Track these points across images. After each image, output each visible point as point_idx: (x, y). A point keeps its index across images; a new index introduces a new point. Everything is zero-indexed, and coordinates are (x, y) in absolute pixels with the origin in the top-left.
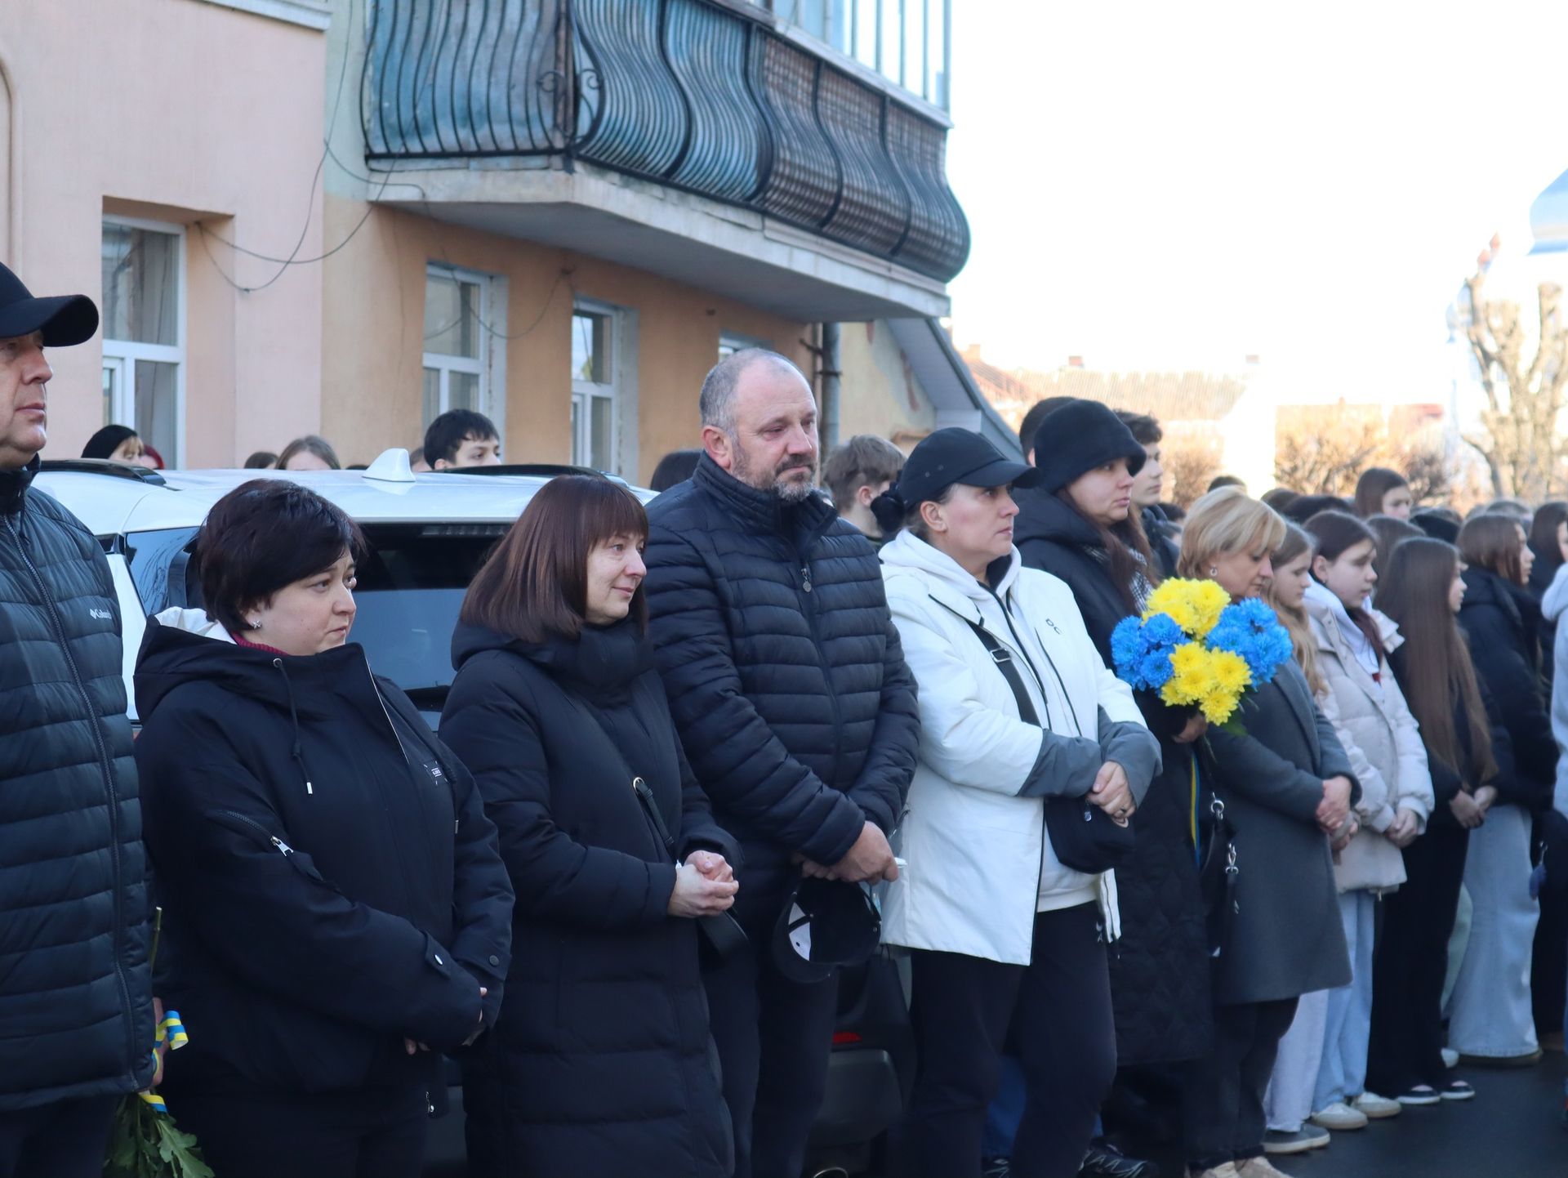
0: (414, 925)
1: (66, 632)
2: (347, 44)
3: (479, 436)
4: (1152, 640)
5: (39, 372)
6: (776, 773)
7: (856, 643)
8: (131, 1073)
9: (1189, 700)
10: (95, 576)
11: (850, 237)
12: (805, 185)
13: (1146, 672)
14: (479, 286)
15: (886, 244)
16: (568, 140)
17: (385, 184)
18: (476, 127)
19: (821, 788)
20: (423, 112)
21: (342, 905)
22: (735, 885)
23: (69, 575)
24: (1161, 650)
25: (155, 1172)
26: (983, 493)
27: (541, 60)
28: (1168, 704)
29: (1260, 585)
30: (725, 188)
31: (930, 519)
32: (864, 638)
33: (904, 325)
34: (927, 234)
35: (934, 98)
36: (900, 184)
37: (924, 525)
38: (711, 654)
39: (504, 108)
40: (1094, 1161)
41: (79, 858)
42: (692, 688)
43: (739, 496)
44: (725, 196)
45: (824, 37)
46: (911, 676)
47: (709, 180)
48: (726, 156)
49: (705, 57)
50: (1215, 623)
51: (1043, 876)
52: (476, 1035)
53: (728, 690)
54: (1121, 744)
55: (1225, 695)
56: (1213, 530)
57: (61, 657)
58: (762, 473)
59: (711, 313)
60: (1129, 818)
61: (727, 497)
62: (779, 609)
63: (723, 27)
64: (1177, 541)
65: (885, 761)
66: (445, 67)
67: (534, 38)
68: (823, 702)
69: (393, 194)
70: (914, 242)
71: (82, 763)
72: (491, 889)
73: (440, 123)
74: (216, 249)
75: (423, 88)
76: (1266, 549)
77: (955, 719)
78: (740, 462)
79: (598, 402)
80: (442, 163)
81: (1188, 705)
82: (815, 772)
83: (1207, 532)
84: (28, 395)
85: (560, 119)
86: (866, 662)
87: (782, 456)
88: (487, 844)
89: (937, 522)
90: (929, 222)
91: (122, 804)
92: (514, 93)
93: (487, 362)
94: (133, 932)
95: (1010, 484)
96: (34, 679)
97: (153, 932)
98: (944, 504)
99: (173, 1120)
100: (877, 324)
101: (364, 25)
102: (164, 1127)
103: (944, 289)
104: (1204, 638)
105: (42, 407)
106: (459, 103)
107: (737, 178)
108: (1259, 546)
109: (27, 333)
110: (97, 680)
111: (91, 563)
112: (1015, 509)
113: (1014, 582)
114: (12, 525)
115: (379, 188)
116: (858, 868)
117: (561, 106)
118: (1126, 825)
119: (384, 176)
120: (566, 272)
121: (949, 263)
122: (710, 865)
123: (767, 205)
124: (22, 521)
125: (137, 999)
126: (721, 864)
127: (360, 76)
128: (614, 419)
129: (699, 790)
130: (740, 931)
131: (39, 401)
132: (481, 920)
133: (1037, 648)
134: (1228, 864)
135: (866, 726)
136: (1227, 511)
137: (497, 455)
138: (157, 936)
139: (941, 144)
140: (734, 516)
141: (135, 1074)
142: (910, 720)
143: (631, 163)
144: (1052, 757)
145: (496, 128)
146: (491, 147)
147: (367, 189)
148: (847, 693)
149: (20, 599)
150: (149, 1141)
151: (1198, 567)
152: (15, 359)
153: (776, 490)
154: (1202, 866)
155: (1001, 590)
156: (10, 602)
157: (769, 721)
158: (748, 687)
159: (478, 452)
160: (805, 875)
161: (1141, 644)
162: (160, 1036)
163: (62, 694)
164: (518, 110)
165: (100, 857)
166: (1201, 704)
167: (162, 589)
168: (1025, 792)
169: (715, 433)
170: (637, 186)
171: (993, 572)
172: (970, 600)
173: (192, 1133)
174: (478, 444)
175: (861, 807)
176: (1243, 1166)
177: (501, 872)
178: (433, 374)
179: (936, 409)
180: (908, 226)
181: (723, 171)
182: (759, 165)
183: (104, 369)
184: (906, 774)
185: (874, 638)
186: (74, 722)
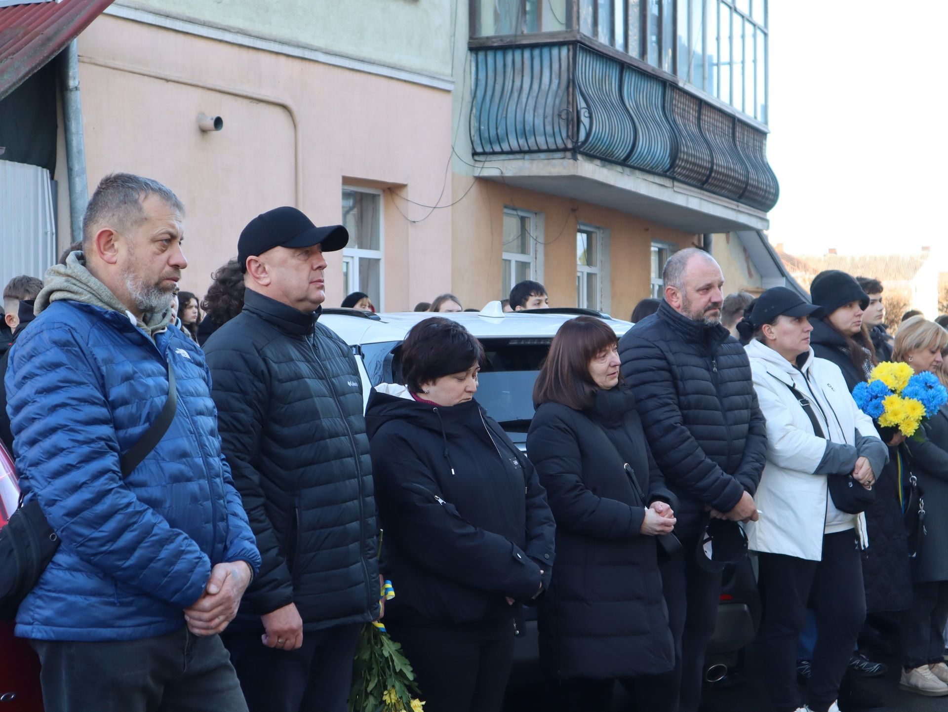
0: (506, 539)
1: (336, 393)
2: (462, 98)
3: (538, 294)
4: (873, 394)
5: (320, 264)
6: (701, 466)
7: (738, 399)
8: (369, 612)
9: (893, 424)
10: (349, 365)
11: (717, 190)
12: (694, 164)
13: (870, 410)
14: (530, 218)
15: (736, 193)
16: (574, 144)
17: (482, 168)
18: (528, 138)
19: (722, 474)
20: (501, 131)
21: (470, 529)
22: (675, 520)
23: (337, 365)
24: (878, 399)
25: (381, 662)
26: (795, 320)
27: (560, 104)
28: (882, 426)
29: (935, 366)
30: (654, 166)
31: (767, 333)
32: (741, 396)
33: (745, 234)
34: (757, 188)
35: (760, 118)
36: (742, 163)
37: (764, 336)
38: (668, 404)
39: (542, 128)
40: (853, 663)
41: (344, 505)
42: (659, 421)
43: (682, 323)
44: (654, 170)
45: (703, 89)
46: (763, 416)
47: (646, 162)
48: (654, 150)
49: (643, 100)
50: (906, 384)
51: (827, 515)
52: (538, 593)
53: (677, 423)
54: (867, 448)
55: (912, 421)
56: (910, 338)
57: (334, 405)
58: (697, 311)
59: (647, 230)
60: (872, 486)
61: (675, 323)
62: (702, 381)
63: (652, 84)
64: (891, 343)
65: (751, 459)
66: (512, 108)
67: (557, 92)
68: (722, 430)
69: (486, 173)
70: (751, 192)
71: (345, 457)
72: (544, 521)
73: (510, 137)
74: (399, 202)
75: (501, 120)
76: (938, 347)
77: (781, 435)
78: (686, 305)
79: (590, 276)
80: (511, 157)
81: (892, 426)
82: (719, 465)
83: (907, 339)
84: (316, 275)
85: (570, 134)
86: (743, 409)
87: (708, 303)
88: (542, 498)
89: (771, 335)
90: (758, 181)
91: (364, 478)
92: (547, 120)
93: (535, 257)
94: (370, 542)
95: (808, 315)
96: (321, 416)
97: (379, 542)
98: (774, 325)
99: (389, 636)
100: (731, 234)
101: (471, 87)
102: (385, 639)
103: (766, 215)
104: (901, 392)
105: (322, 281)
106: (520, 126)
107: (660, 161)
108: (935, 346)
109: (314, 245)
110: (352, 416)
111: (347, 358)
112: (811, 328)
113: (811, 365)
114: (309, 341)
115: (479, 169)
116: (739, 514)
117: (570, 127)
118: (870, 489)
119: (482, 163)
120: (574, 210)
121: (768, 202)
122: (661, 509)
123: (675, 174)
124: (314, 340)
125: (372, 575)
126: (669, 509)
127: (469, 113)
128: (598, 284)
129: (658, 472)
130: (678, 542)
131: (321, 278)
132: (540, 536)
133: (824, 401)
134: (920, 509)
135: (742, 442)
136: (918, 328)
137: (547, 303)
138: (381, 543)
139: (764, 142)
140: (679, 333)
141: (371, 613)
142: (763, 438)
143: (606, 154)
144: (832, 454)
145: (538, 139)
146: (535, 148)
147: (473, 171)
148: (734, 425)
149: (314, 376)
150: (377, 646)
151: (902, 356)
152: (308, 258)
153: (703, 320)
154: (905, 512)
155: (804, 369)
156: (309, 378)
157: (697, 438)
158: (686, 421)
159: (538, 302)
160: (711, 517)
161: (867, 396)
162: (382, 594)
163: (335, 424)
164: (549, 129)
165: (353, 504)
166: (899, 426)
167: (379, 373)
168: (818, 472)
169: (673, 290)
170: (609, 166)
171: (800, 360)
172: (788, 375)
173: (398, 642)
174: (537, 298)
175: (741, 483)
176: (933, 667)
177: (548, 512)
178: (507, 262)
179: (762, 277)
180: (747, 184)
181: (652, 158)
182: (670, 155)
183: (344, 262)
184: (761, 466)
185: (747, 396)
186: (341, 437)
